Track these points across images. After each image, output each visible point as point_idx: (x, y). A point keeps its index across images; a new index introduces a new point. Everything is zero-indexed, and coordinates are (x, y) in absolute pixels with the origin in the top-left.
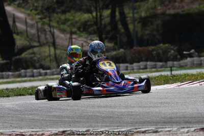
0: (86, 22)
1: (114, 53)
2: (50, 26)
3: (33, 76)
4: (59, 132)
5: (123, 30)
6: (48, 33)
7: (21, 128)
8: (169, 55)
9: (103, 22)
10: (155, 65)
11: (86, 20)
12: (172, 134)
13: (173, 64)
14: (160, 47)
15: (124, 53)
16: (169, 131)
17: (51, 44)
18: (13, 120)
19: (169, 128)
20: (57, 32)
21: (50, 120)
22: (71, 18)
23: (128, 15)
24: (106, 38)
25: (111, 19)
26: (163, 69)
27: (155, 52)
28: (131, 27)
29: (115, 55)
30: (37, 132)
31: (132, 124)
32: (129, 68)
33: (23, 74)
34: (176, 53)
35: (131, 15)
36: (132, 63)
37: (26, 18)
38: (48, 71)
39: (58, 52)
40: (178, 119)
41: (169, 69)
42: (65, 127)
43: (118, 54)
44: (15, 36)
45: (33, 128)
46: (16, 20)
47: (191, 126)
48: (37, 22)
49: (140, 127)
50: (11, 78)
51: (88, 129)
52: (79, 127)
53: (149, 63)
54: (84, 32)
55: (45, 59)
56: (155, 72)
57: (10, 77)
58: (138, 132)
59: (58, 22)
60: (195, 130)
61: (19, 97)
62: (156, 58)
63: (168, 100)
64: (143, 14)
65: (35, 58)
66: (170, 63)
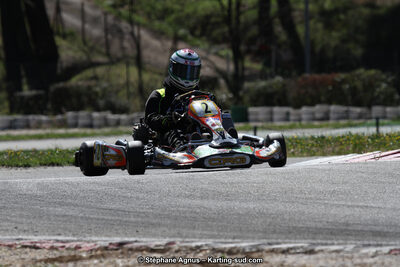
0: (208, 17)
1: (262, 84)
2: (131, 22)
3: (91, 126)
4: (111, 244)
5: (283, 37)
6: (127, 37)
7: (36, 233)
8: (376, 94)
9: (242, 19)
10: (347, 112)
11: (209, 13)
12: (343, 257)
13: (385, 112)
14: (358, 76)
15: (284, 85)
16: (337, 251)
17: (132, 61)
18: (21, 216)
19: (339, 244)
20: (145, 36)
21: (98, 219)
22: (177, 7)
23: (294, 6)
24: (248, 52)
25: (260, 13)
26: (361, 121)
27: (347, 86)
28: (300, 30)
29: (265, 88)
30: (67, 242)
31: (265, 233)
32: (292, 117)
33: (70, 121)
34: (392, 90)
35: (302, 6)
36: (298, 106)
37: (83, 5)
38: (123, 117)
39: (146, 77)
40: (360, 227)
41: (374, 121)
42: (126, 235)
43: (271, 87)
44: (59, 41)
45: (59, 235)
46: (63, 7)
47: (384, 243)
48: (106, 14)
49: (280, 241)
50: (45, 128)
51: (172, 240)
52: (154, 236)
53: (333, 108)
54: (204, 38)
55: (117, 92)
56: (344, 126)
57: (44, 125)
58: (273, 251)
59: (149, 15)
60: (391, 251)
61: (50, 169)
62: (349, 98)
63: (347, 188)
64: (328, 5)
65: (98, 89)
66: (377, 110)
